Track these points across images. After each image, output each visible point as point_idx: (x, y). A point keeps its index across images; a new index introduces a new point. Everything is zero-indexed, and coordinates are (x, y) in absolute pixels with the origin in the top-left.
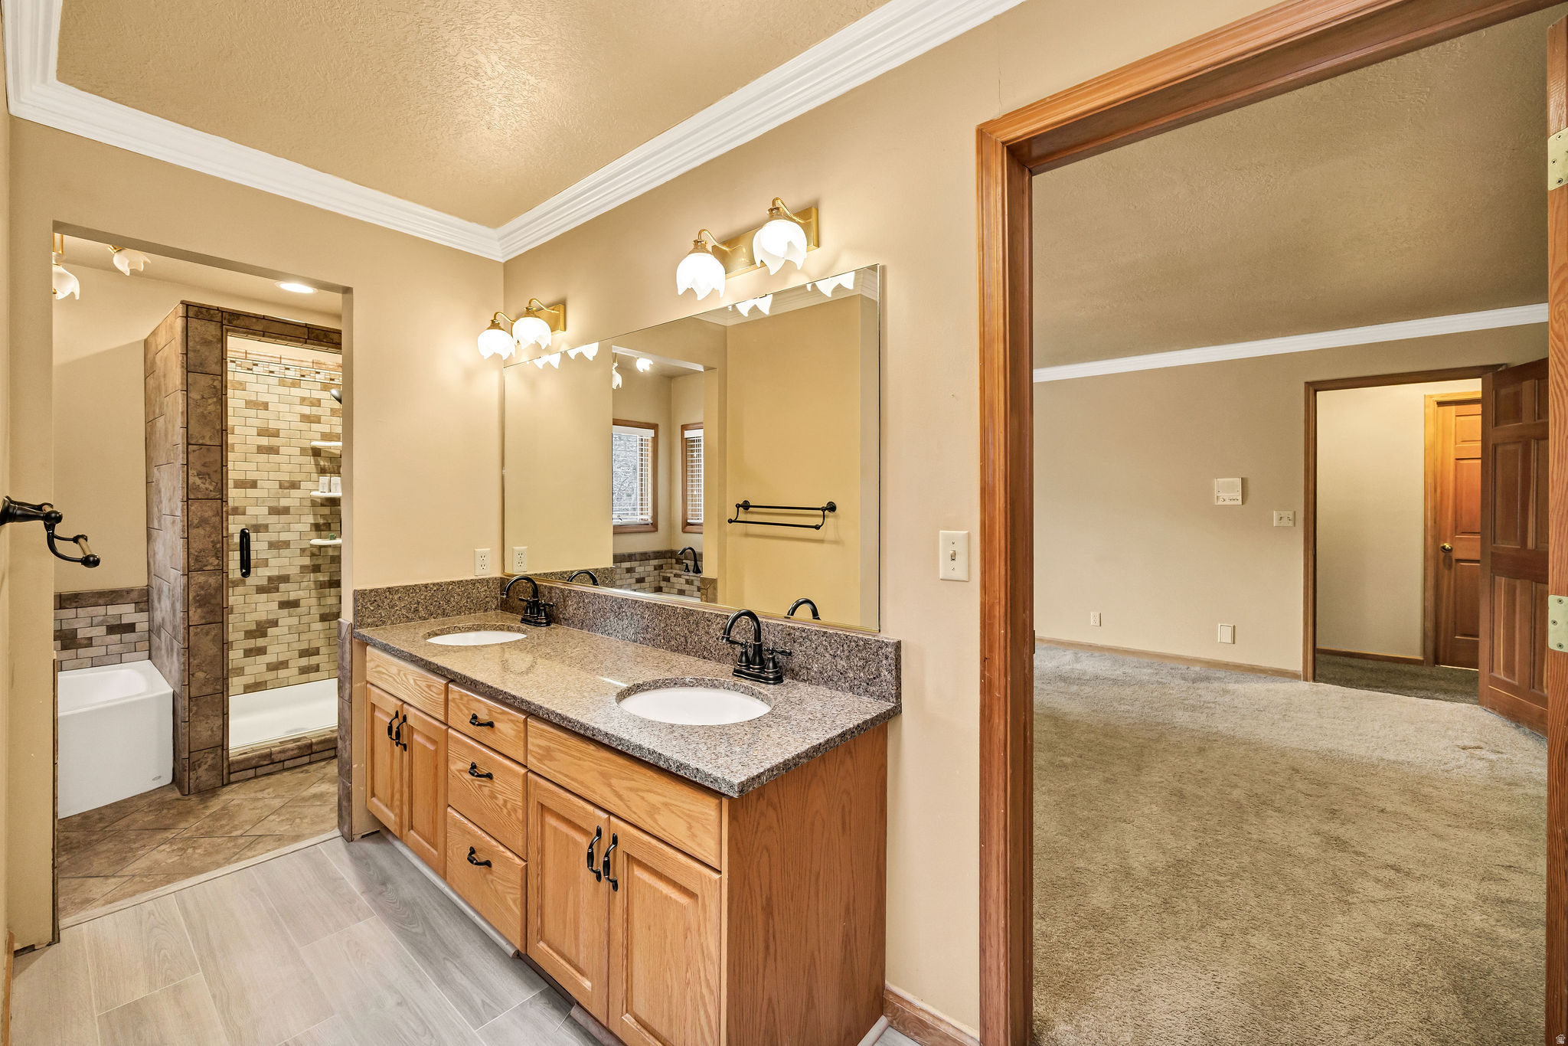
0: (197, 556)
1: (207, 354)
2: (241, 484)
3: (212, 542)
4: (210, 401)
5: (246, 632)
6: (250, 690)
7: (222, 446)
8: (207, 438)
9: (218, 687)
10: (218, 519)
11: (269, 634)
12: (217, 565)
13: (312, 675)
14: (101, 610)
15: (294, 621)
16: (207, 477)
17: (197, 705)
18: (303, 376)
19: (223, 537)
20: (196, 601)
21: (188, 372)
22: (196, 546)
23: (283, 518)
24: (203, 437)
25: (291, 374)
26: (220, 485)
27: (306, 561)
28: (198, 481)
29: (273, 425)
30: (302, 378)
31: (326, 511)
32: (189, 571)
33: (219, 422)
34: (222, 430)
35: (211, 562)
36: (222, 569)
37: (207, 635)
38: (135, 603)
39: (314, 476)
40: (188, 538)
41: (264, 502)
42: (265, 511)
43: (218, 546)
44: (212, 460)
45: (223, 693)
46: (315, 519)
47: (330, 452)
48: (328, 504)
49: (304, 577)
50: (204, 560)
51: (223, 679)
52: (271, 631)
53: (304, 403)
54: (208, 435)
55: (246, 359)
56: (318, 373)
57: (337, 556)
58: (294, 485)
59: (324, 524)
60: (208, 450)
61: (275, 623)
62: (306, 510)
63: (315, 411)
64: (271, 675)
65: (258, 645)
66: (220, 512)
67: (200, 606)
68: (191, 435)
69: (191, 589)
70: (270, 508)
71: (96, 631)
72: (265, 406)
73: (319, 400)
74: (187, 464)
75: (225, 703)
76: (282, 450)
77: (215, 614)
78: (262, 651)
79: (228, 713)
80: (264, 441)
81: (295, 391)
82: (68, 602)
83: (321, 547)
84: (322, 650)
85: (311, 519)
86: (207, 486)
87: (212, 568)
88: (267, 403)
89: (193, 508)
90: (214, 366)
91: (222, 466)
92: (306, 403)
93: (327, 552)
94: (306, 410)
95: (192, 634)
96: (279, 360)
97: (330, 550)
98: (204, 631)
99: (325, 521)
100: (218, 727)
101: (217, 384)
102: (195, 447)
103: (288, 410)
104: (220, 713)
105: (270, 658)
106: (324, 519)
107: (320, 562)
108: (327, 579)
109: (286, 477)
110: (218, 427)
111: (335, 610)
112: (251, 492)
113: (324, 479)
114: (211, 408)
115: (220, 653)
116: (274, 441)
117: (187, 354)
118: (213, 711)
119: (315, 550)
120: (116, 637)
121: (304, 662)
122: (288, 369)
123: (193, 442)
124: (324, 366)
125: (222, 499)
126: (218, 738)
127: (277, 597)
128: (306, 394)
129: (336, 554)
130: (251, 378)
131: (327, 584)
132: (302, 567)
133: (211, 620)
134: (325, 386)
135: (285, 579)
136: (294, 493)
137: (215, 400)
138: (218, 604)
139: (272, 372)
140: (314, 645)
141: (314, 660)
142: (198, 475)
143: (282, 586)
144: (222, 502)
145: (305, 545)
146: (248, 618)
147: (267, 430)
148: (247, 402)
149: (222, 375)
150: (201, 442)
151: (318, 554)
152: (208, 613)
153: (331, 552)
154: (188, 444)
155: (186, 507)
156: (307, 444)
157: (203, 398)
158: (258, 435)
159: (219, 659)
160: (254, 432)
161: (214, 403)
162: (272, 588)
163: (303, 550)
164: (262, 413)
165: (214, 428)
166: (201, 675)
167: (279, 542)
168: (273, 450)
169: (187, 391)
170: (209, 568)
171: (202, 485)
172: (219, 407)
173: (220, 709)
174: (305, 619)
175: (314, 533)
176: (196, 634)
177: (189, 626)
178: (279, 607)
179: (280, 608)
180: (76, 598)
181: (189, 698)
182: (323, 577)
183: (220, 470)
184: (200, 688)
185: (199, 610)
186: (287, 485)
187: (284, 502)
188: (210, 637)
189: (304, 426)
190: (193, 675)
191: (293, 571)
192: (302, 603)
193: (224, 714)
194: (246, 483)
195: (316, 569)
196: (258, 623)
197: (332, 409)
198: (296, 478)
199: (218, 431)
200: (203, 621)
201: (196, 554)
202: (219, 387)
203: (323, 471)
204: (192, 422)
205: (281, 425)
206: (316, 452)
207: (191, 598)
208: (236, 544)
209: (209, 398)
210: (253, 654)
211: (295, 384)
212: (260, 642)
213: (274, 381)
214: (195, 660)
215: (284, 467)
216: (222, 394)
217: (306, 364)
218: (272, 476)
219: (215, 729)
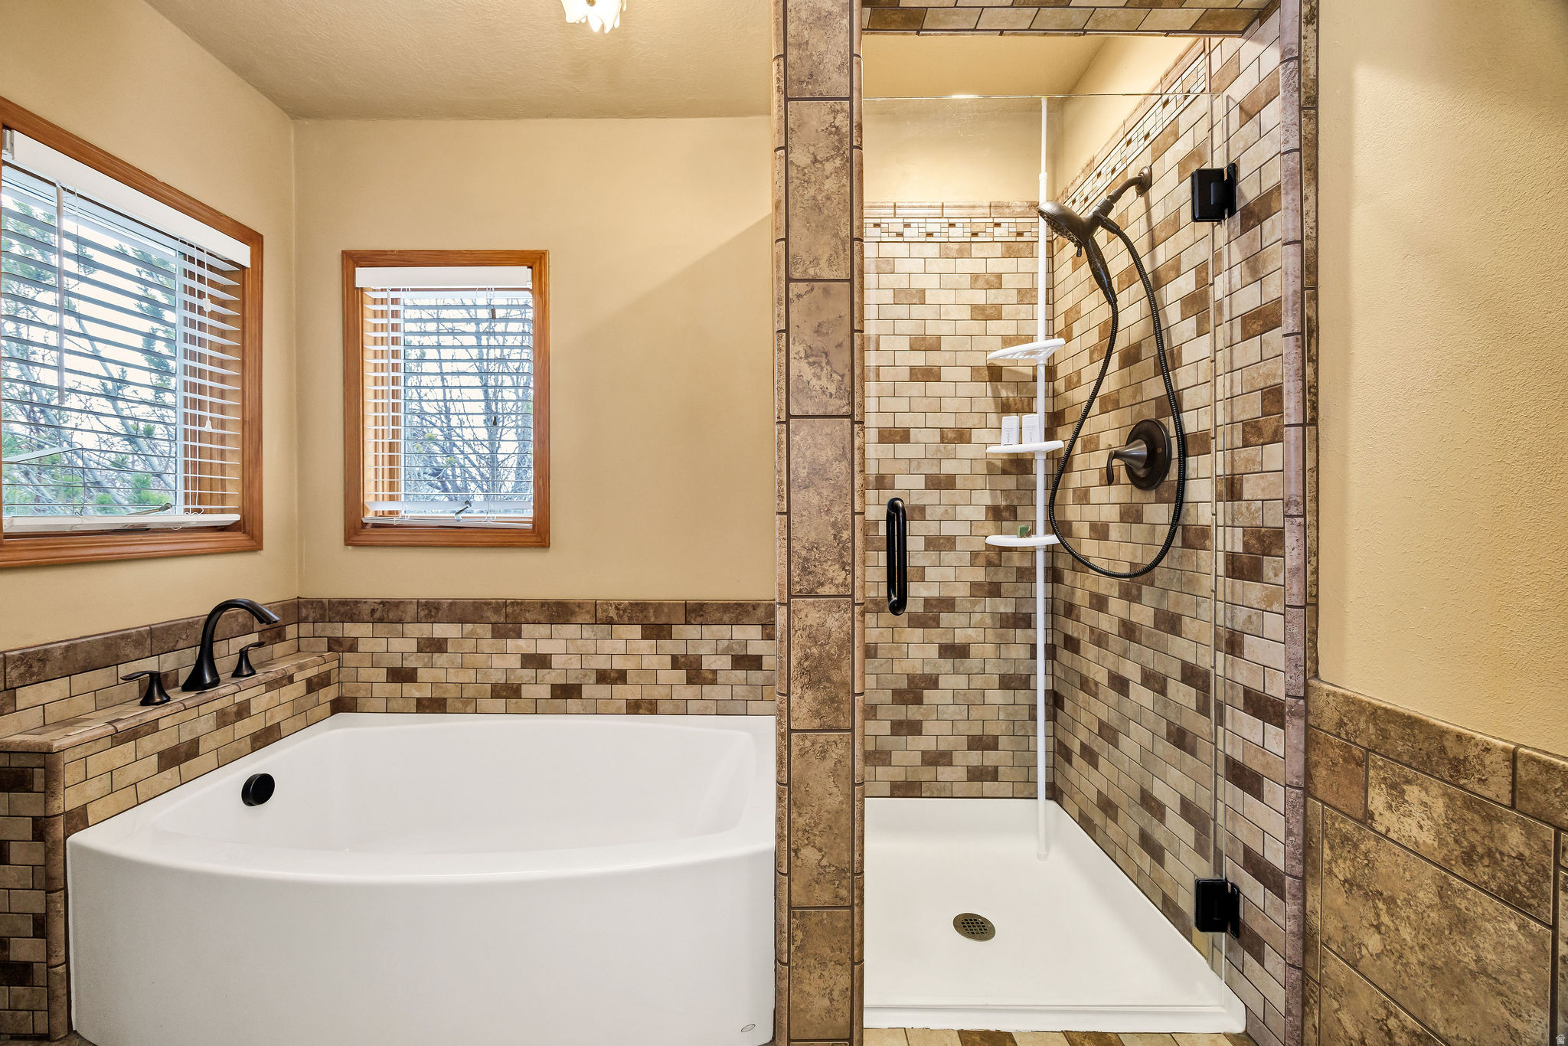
0: (806, 560)
1: (822, 47)
2: (887, 436)
3: (834, 525)
4: (829, 167)
5: (895, 692)
6: (899, 793)
7: (851, 281)
8: (823, 263)
9: (844, 892)
10: (844, 465)
11: (925, 701)
12: (844, 585)
13: (988, 786)
14: (724, 631)
15: (961, 681)
16: (824, 361)
17: (803, 927)
18: (975, 234)
19: (854, 514)
20: (805, 672)
21: (787, 100)
22: (804, 533)
23: (947, 495)
24: (816, 262)
25: (956, 233)
26: (848, 379)
27: (979, 575)
28: (808, 372)
29: (932, 329)
30: (974, 239)
31: (1010, 482)
32: (790, 596)
33: (846, 218)
34: (853, 240)
35: (830, 574)
36: (852, 596)
37: (824, 758)
38: (762, 625)
39: (993, 419)
40: (788, 513)
41: (919, 466)
42: (920, 482)
43: (846, 535)
44: (832, 317)
45: (851, 907)
46: (993, 497)
47: (1016, 372)
48: (1014, 471)
49: (974, 604)
50: (819, 570)
51: (853, 874)
52: (929, 695)
53: (977, 286)
54: (824, 252)
55: (895, 217)
56: (998, 225)
57: (1027, 569)
58: (962, 436)
59: (1007, 507)
60: (826, 292)
61: (933, 682)
62: (980, 482)
63: (994, 297)
64: (926, 774)
65: (911, 717)
66: (848, 451)
67: (811, 685)
68: (794, 257)
69: (795, 640)
70: (928, 477)
71: (720, 663)
72: (920, 296)
73: (999, 276)
74: (787, 331)
75: (857, 935)
76: (946, 373)
77: (837, 709)
78: (913, 728)
79: (862, 961)
80: (919, 359)
81: (967, 266)
82: (693, 615)
83: (1002, 549)
84: (1003, 742)
85: (985, 498)
86: (824, 382)
87: (833, 591)
88: (923, 291)
89: (797, 438)
90: (835, 76)
91: (853, 331)
92: (981, 283)
93: (1009, 559)
94: (979, 297)
95: (795, 750)
96: (939, 211)
97: (1015, 555)
98: (818, 747)
99: (1008, 503)
100: (843, 992)
101: (842, 121)
102: (802, 287)
103: (952, 301)
104: (844, 956)
105: (924, 743)
106: (1007, 498)
107: (1000, 576)
108: (1010, 610)
109: (949, 422)
110: (845, 232)
111: (1022, 670)
112: (903, 450)
113: (1010, 421)
114: (830, 185)
115: (846, 807)
116: (934, 358)
117: (785, 56)
118: (833, 950)
119: (993, 555)
120: (741, 674)
121: (975, 758)
122: (952, 225)
123: (796, 275)
124: (1007, 210)
125: (851, 416)
126: (842, 1021)
127: (937, 636)
128: (977, 266)
129: (1026, 564)
130: (901, 250)
131: (1011, 621)
132: (973, 585)
133: (829, 721)
134: (1008, 249)
135: (947, 604)
136: (963, 450)
137: (838, 162)
138: (844, 684)
139: (930, 235)
140: (992, 729)
141: (991, 758)
142: (807, 357)
143: (945, 617)
144: (853, 423)
145: (978, 545)
146: (897, 668)
147: (924, 339)
148: (896, 292)
149: (850, 99)
150: (811, 272)
151: (997, 562)
152: (823, 703)
153: (1017, 561)
154: (789, 280)
155: (784, 436)
156: (981, 361)
157: (815, 161)
158: (912, 349)
159: (845, 821)
160: (905, 343)
161: (837, 171)
162: (931, 618)
163: (975, 555)
164: (917, 311)
165: (836, 235)
166: (810, 855)
167: (940, 537)
168: (929, 374)
169: (785, 148)
170: (827, 590)
171: (814, 382)
172: (845, 181)
173: (847, 948)
174: (978, 681)
175: (990, 525)
176: (803, 753)
177: (790, 731)
178: (940, 654)
179: (941, 656)
180: (701, 610)
181: (790, 907)
182: (1005, 606)
183: (847, 343)
184: (808, 887)
185: (809, 695)
186: (951, 435)
187: (948, 468)
188: (829, 764)
189: (976, 327)
190: (796, 851)
191: (961, 591)
192: (974, 650)
193: (853, 964)
194: (896, 433)
195: (994, 590)
196: (911, 678)
197: (1019, 290)
198: (967, 422)
199: (843, 243)
200: (816, 723)
201: (804, 553)
202: (846, 129)
203: (1005, 408)
204: (795, 224)
205: (944, 328)
206: (995, 373)
207: (794, 662)
208: (881, 539)
209: (827, 160)
210: (904, 732)
211: (964, 250)
212: (913, 712)
213: (932, 250)
214: (800, 815)
215: (949, 404)
216: (852, 147)
217: (978, 211)
218: (933, 420)
219: (836, 994)
